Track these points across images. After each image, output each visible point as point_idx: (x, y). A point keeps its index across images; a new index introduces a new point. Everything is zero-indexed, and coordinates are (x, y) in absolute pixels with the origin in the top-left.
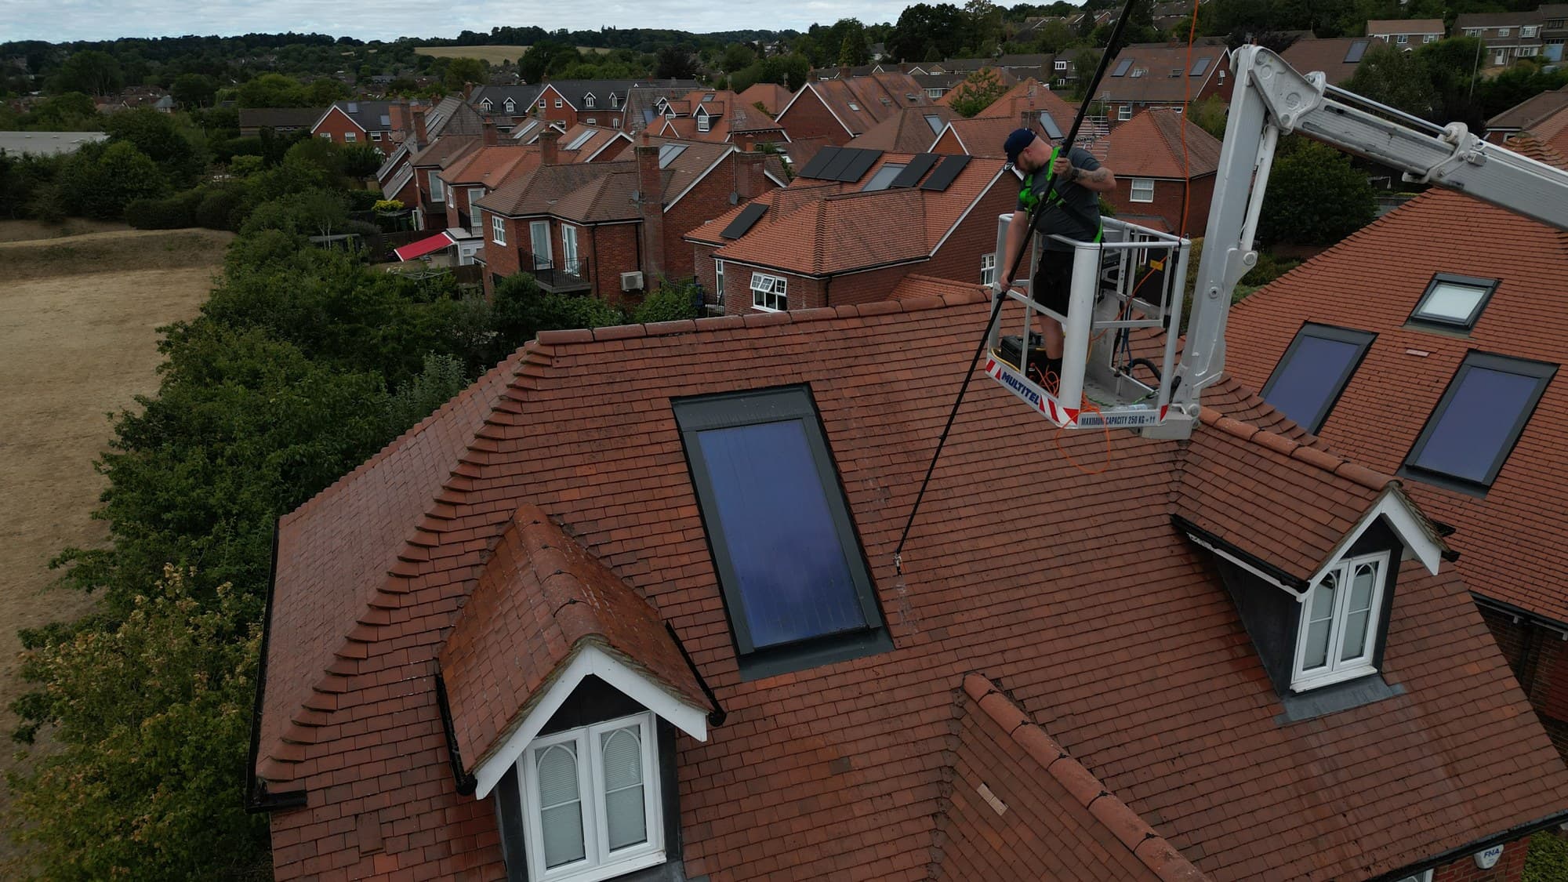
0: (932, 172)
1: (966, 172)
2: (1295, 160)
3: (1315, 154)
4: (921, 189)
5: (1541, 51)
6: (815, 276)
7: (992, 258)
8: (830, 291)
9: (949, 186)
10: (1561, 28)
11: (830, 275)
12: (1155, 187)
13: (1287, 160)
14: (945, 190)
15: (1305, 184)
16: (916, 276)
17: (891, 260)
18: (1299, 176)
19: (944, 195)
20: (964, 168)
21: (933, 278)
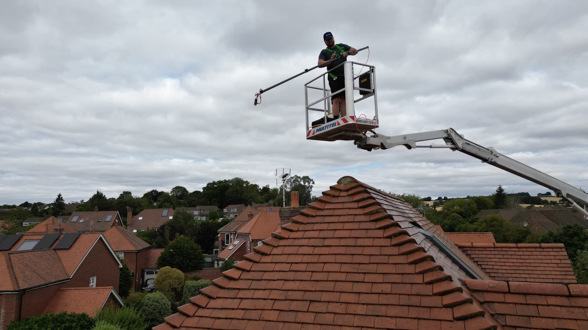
0: (58, 242)
1: (78, 241)
2: (176, 242)
3: (183, 239)
4: (55, 249)
5: (200, 219)
6: (16, 291)
7: (93, 279)
8: (23, 300)
9: (71, 246)
10: (204, 212)
11: (24, 290)
12: (124, 255)
13: (173, 242)
14: (69, 249)
15: (182, 249)
16: (66, 288)
17: (53, 281)
18: (179, 247)
19: (69, 251)
20: (77, 238)
21: (76, 288)
